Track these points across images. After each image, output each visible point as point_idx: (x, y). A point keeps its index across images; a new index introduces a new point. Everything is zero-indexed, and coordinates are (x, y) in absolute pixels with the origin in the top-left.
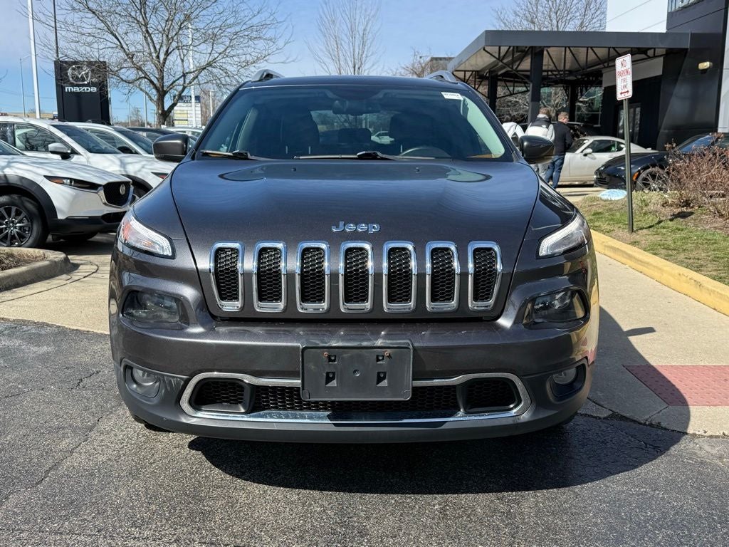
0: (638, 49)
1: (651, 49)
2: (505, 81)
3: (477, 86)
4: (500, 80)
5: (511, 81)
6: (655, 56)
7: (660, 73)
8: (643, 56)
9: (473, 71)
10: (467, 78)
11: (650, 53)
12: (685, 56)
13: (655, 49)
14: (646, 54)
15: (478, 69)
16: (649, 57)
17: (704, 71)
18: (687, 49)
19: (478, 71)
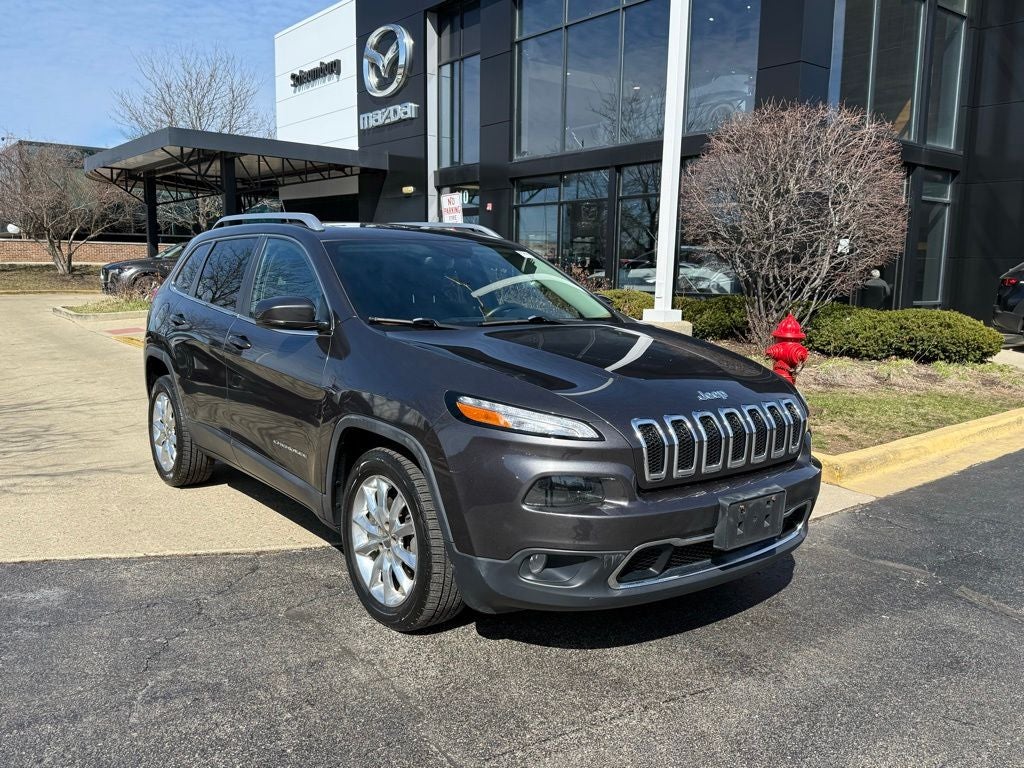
0: (336, 165)
1: (347, 166)
2: (166, 184)
3: (129, 189)
4: (159, 183)
5: (173, 186)
6: (352, 175)
7: (356, 191)
8: (341, 173)
9: (122, 169)
10: (115, 177)
11: (347, 170)
12: (384, 178)
13: (351, 167)
14: (343, 171)
15: (130, 168)
16: (347, 176)
17: (408, 196)
18: (386, 171)
19: (129, 170)
